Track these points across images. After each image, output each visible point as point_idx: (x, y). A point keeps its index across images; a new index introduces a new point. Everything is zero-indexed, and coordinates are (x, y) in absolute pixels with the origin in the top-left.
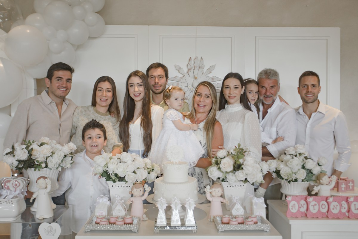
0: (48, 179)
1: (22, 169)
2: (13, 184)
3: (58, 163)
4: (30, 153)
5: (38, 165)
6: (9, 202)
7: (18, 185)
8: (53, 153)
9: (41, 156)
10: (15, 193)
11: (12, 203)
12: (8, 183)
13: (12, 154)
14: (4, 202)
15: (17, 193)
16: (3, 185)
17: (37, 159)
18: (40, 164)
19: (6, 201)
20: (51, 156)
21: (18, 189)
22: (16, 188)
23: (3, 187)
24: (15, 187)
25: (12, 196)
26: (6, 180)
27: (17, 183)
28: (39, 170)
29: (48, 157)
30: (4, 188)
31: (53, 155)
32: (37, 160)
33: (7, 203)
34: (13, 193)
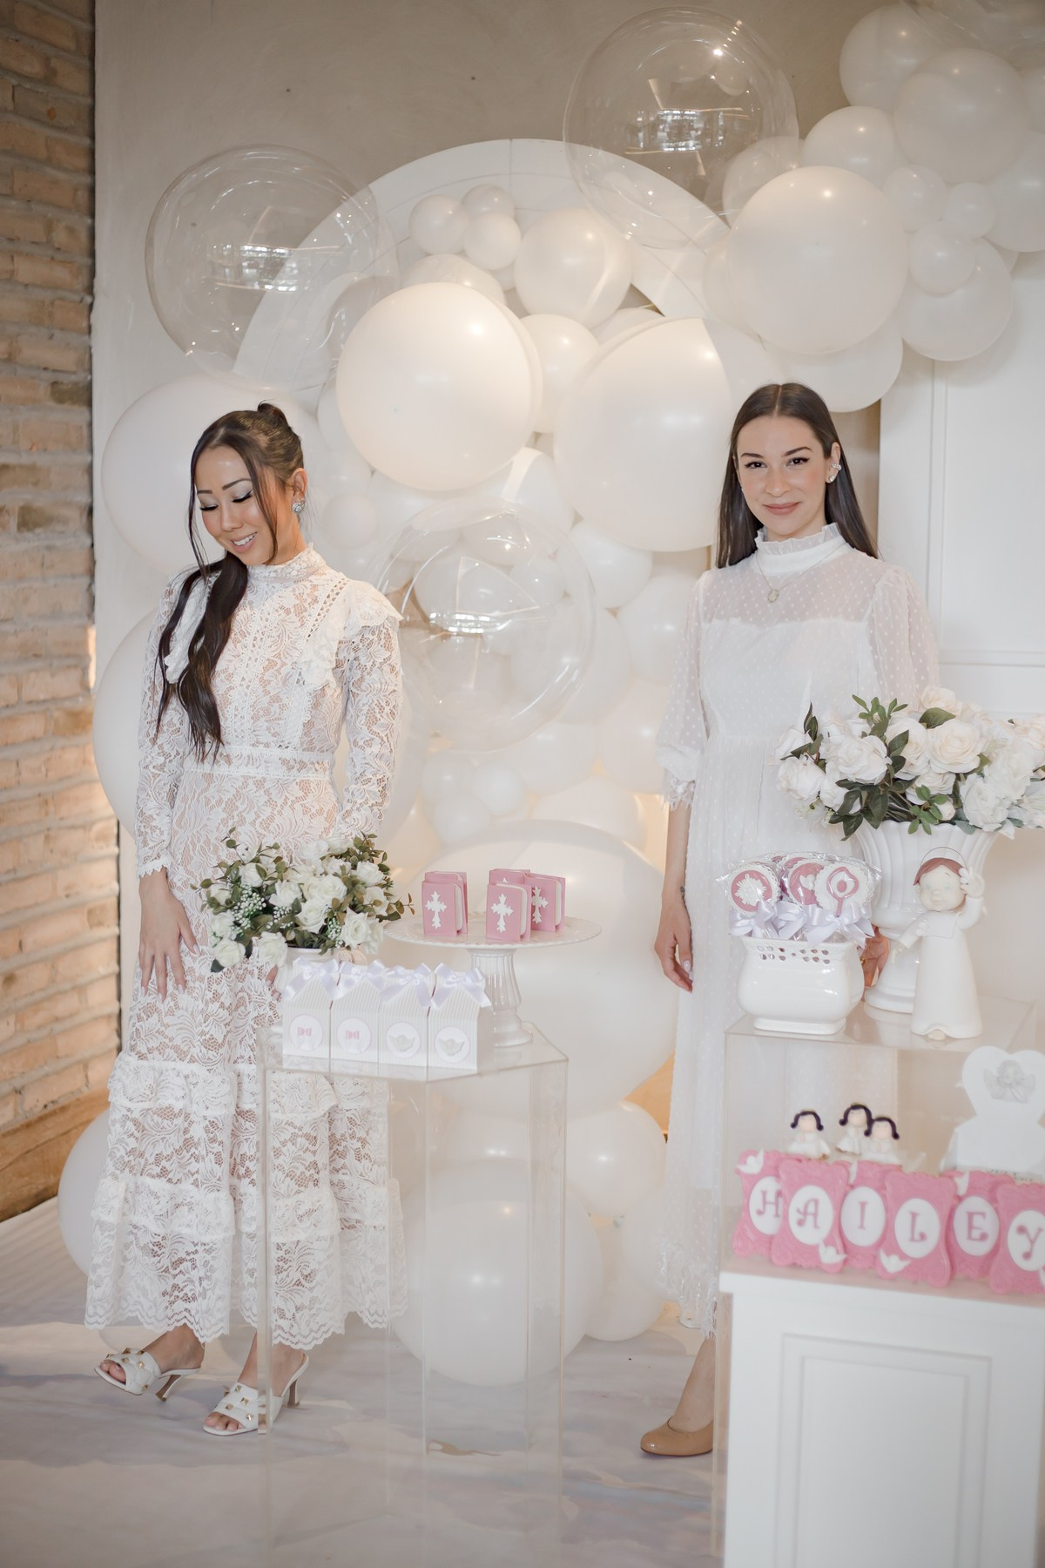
0: (971, 869)
1: (859, 823)
2: (830, 879)
3: (1008, 803)
4: (893, 754)
5: (920, 806)
6: (815, 955)
7: (850, 885)
8: (984, 760)
9: (940, 767)
10: (836, 920)
11: (827, 962)
12: (810, 877)
13: (811, 754)
14: (794, 954)
15: (847, 921)
16: (786, 881)
17: (918, 784)
18: (931, 801)
19: (803, 951)
20: (979, 771)
21: (849, 902)
22: (841, 901)
23: (789, 891)
24: (840, 895)
25: (826, 932)
26: (800, 863)
27: (843, 876)
28: (929, 832)
29: (966, 775)
30: (791, 896)
31: (986, 770)
32: (924, 787)
33: (806, 959)
34: (831, 917)
